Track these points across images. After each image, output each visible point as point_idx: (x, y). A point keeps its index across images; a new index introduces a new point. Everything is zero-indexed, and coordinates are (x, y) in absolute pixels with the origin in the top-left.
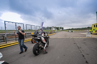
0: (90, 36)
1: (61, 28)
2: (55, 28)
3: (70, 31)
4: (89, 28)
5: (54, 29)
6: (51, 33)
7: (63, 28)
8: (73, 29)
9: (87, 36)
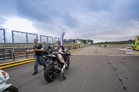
0: (132, 53)
1: (89, 41)
2: (80, 40)
3: (103, 46)
4: (130, 41)
5: (79, 43)
6: (75, 48)
7: (92, 41)
8: (107, 43)
9: (127, 53)
